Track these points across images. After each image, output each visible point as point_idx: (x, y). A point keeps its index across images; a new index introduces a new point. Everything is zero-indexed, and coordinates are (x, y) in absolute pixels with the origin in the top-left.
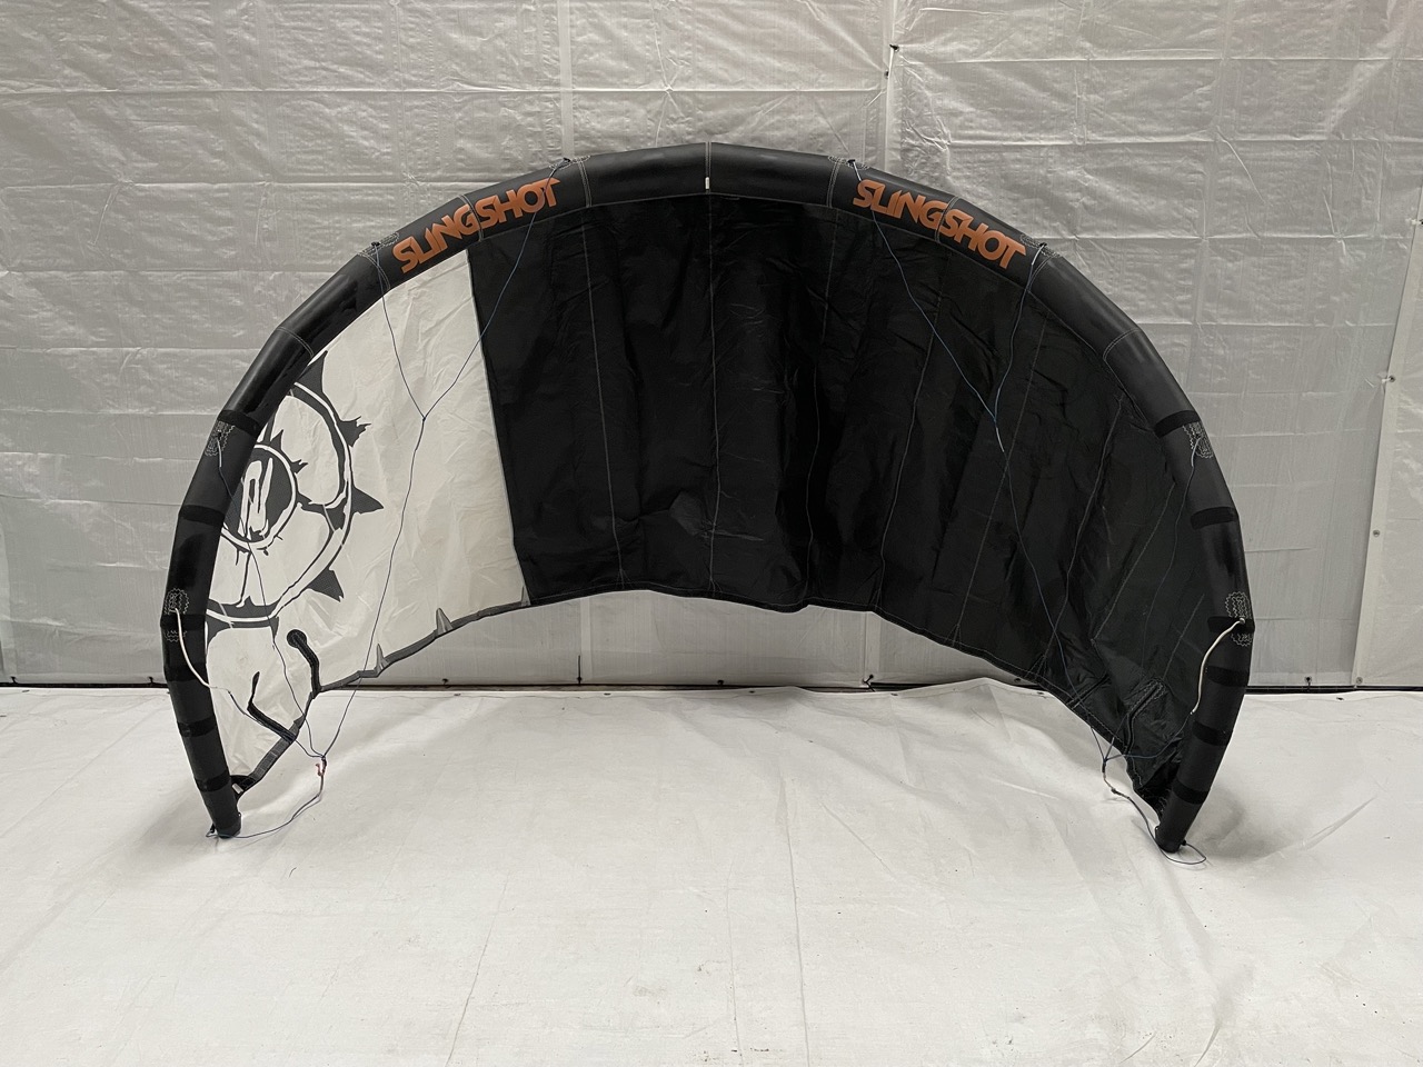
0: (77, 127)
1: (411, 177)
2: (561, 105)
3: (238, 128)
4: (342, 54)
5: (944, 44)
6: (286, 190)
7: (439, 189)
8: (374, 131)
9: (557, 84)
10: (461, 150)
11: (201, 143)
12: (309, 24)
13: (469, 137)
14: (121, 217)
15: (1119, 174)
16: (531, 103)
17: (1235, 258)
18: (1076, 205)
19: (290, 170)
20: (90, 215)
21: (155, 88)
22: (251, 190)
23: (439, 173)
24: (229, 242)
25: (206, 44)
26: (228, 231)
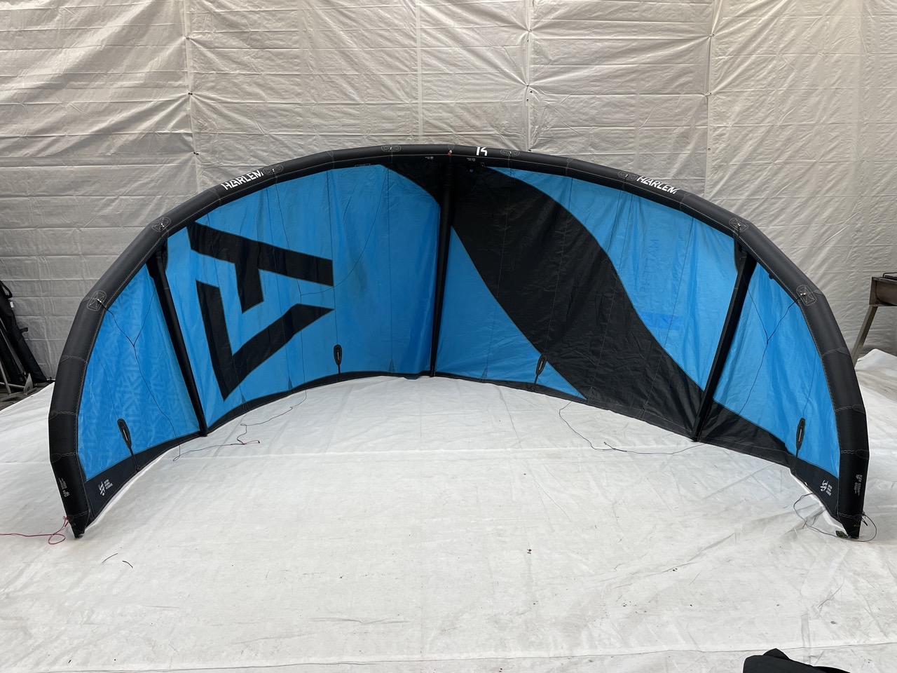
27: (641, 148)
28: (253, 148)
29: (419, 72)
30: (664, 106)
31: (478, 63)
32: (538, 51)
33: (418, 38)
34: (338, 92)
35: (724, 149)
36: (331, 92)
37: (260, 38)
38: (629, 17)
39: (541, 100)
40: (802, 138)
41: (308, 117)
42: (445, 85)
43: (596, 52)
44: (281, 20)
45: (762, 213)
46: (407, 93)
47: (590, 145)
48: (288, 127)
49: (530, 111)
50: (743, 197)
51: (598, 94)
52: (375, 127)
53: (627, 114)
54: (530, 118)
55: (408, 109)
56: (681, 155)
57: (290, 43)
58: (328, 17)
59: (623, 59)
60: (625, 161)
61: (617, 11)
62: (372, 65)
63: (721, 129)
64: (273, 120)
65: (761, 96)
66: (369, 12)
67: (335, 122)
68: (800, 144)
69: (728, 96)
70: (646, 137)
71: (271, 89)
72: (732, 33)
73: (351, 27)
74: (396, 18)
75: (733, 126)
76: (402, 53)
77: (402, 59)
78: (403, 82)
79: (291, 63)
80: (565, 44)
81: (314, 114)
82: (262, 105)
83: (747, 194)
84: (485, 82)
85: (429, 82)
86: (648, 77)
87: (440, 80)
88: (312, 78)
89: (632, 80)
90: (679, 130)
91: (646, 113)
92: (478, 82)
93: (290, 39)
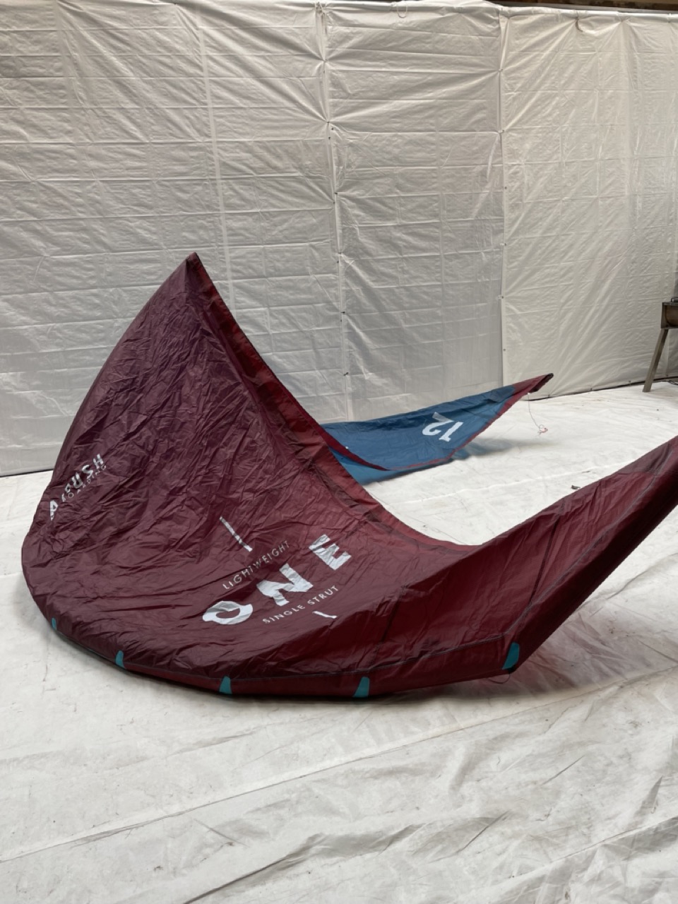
0: (24, 235)
1: (165, 247)
2: (221, 218)
3: (95, 233)
4: (135, 202)
5: (353, 191)
6: (115, 255)
7: (176, 252)
8: (150, 231)
9: (219, 210)
10: (184, 237)
11: (79, 239)
12: (121, 191)
13: (187, 232)
14: (45, 270)
15: (413, 234)
16: (209, 218)
17: (451, 261)
18: (401, 246)
19: (118, 248)
20: (30, 270)
21: (58, 217)
22: (101, 256)
23: (176, 246)
24: (92, 278)
25: (80, 200)
26: (92, 273)
27: (444, 188)
28: (18, 198)
29: (210, 106)
30: (463, 143)
31: (274, 96)
32: (336, 84)
33: (203, 65)
34: (116, 129)
35: (519, 187)
36: (108, 129)
37: (12, 64)
38: (423, 49)
39: (343, 137)
40: (584, 175)
41: (84, 160)
42: (240, 120)
43: (394, 86)
44: (37, 42)
45: (553, 250)
46: (198, 131)
47: (396, 186)
48: (61, 172)
49: (334, 150)
50: (538, 235)
51: (399, 131)
52: (166, 170)
53: (429, 153)
54: (335, 158)
55: (200, 149)
56: (482, 195)
57: (51, 71)
58: (95, 39)
59: (420, 94)
60: (430, 202)
61: (410, 41)
62: (153, 96)
63: (515, 167)
64: (40, 164)
65: (547, 134)
66: (144, 35)
67: (117, 165)
68: (583, 180)
69: (519, 133)
70: (448, 177)
71: (34, 126)
72: (519, 68)
73: (124, 52)
74: (177, 42)
75: (525, 164)
76: (188, 83)
77: (189, 91)
78: (192, 117)
79: (56, 95)
80: (362, 76)
81: (90, 155)
82: (23, 146)
83: (540, 231)
84: (283, 117)
85: (221, 117)
86: (445, 114)
87: (233, 115)
88: (83, 112)
89: (430, 117)
90: (479, 168)
91: (448, 151)
92: (276, 117)
93: (52, 66)
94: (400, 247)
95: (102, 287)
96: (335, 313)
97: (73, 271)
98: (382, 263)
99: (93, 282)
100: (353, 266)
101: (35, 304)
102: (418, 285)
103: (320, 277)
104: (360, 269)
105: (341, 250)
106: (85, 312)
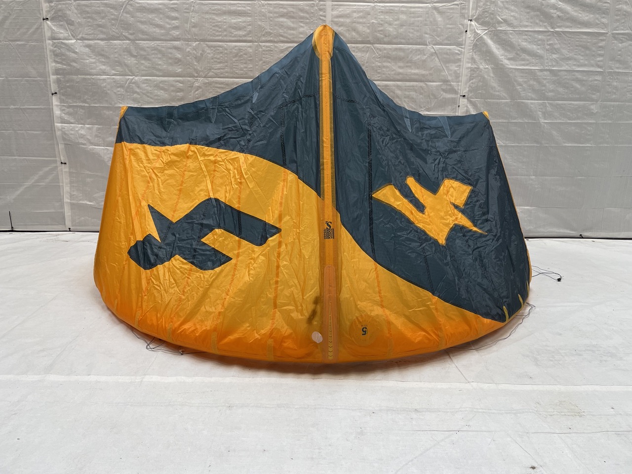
94: (553, 17)
95: (185, 40)
96: (453, 96)
97: (156, 19)
98: (524, 37)
99: (176, 33)
100: (485, 37)
101: (116, 52)
102: (569, 69)
103: (440, 48)
104: (494, 42)
105: (473, 16)
106: (165, 66)
